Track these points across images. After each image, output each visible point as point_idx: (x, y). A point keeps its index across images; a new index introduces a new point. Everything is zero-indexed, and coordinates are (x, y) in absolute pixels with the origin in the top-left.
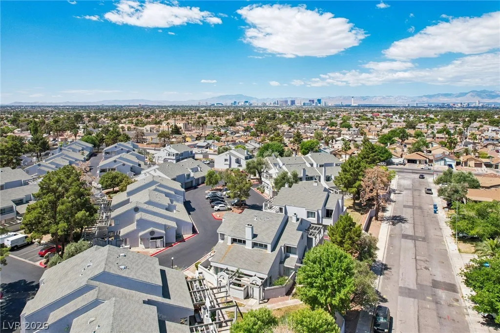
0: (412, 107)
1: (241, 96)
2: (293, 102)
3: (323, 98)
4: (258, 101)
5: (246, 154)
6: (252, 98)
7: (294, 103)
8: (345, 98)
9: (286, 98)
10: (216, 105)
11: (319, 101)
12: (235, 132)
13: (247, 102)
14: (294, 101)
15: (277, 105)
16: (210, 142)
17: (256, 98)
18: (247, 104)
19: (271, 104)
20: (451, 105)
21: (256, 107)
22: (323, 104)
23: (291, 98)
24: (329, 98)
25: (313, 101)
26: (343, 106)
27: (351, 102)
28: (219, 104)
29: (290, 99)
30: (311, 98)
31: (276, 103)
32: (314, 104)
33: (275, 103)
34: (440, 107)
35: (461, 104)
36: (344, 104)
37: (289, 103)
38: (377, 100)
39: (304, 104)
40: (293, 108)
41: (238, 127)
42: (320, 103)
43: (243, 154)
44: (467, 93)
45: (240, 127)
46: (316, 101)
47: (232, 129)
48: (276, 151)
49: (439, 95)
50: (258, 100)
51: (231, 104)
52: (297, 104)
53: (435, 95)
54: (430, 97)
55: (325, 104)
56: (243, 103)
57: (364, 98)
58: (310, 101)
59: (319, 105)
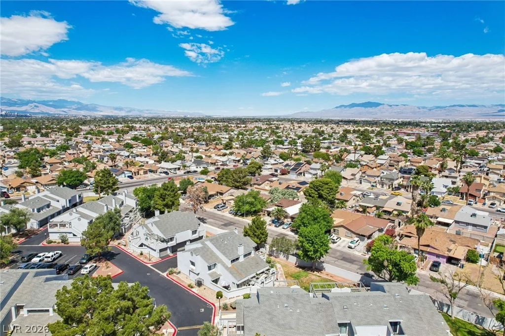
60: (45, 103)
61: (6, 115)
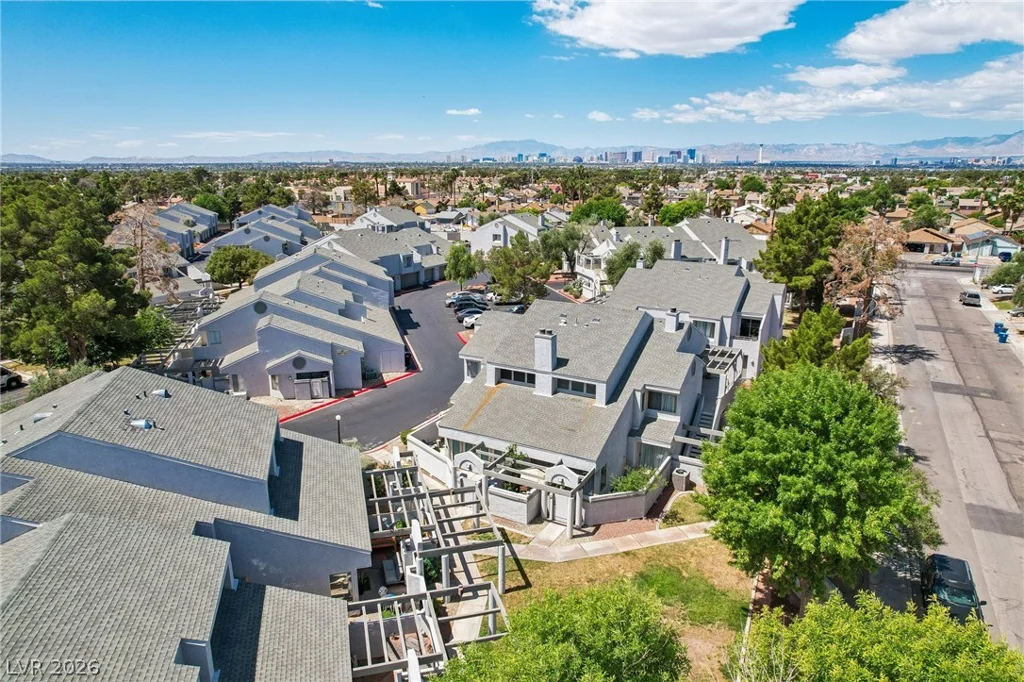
0: (885, 166)
1: (532, 143)
2: (637, 156)
3: (700, 148)
4: (566, 153)
5: (540, 223)
6: (554, 148)
7: (640, 158)
8: (745, 148)
9: (623, 148)
10: (481, 161)
11: (692, 153)
12: (518, 200)
13: (543, 155)
14: (640, 153)
15: (604, 162)
16: (465, 211)
17: (562, 147)
18: (545, 159)
19: (592, 159)
20: (971, 160)
21: (563, 164)
22: (698, 160)
23: (631, 147)
24: (713, 147)
25: (679, 153)
26: (740, 164)
27: (758, 157)
28: (488, 159)
29: (632, 150)
30: (675, 148)
31: (604, 157)
32: (681, 160)
33: (600, 158)
34: (946, 167)
35: (993, 159)
36: (741, 161)
37: (630, 158)
38: (812, 152)
39: (660, 159)
40: (638, 166)
41: (524, 191)
42: (692, 158)
43: (535, 225)
44: (1009, 137)
45: (530, 191)
46: (684, 153)
47: (513, 193)
48: (609, 218)
50: (566, 151)
51: (513, 159)
52: (647, 159)
53: (938, 141)
54: (926, 144)
55: (703, 158)
56: (535, 158)
57: (789, 149)
58: (672, 153)
59: (691, 161)
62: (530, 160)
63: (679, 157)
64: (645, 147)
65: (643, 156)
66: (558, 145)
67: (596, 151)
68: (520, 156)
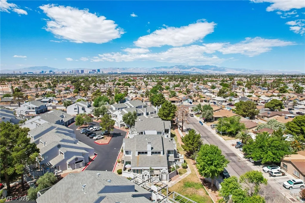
0: (149, 73)
1: (46, 67)
2: (82, 71)
3: (101, 69)
4: (58, 71)
6: (55, 69)
7: (83, 72)
8: (113, 69)
9: (77, 69)
10: (28, 73)
11: (99, 70)
13: (51, 71)
14: (83, 70)
15: (72, 73)
17: (57, 69)
18: (52, 73)
19: (68, 72)
20: (167, 72)
21: (58, 74)
22: (101, 72)
23: (80, 69)
24: (104, 68)
25: (95, 71)
26: (113, 74)
27: (117, 71)
28: (31, 72)
30: (94, 69)
31: (72, 72)
32: (96, 73)
33: (71, 72)
34: (163, 74)
35: (172, 72)
36: (113, 72)
37: (80, 72)
38: (131, 70)
39: (90, 72)
40: (83, 75)
42: (99, 72)
44: (174, 67)
46: (97, 71)
49: (162, 67)
50: (58, 70)
51: (40, 72)
53: (160, 67)
54: (157, 68)
55: (102, 72)
57: (124, 69)
58: (93, 70)
59: (99, 73)
60: (199, 67)
61: (181, 73)
62: (46, 73)
63: (95, 72)
64: (84, 69)
65: (84, 71)
66: (56, 68)
67: (69, 70)
68: (43, 72)
